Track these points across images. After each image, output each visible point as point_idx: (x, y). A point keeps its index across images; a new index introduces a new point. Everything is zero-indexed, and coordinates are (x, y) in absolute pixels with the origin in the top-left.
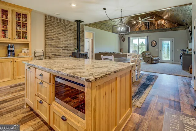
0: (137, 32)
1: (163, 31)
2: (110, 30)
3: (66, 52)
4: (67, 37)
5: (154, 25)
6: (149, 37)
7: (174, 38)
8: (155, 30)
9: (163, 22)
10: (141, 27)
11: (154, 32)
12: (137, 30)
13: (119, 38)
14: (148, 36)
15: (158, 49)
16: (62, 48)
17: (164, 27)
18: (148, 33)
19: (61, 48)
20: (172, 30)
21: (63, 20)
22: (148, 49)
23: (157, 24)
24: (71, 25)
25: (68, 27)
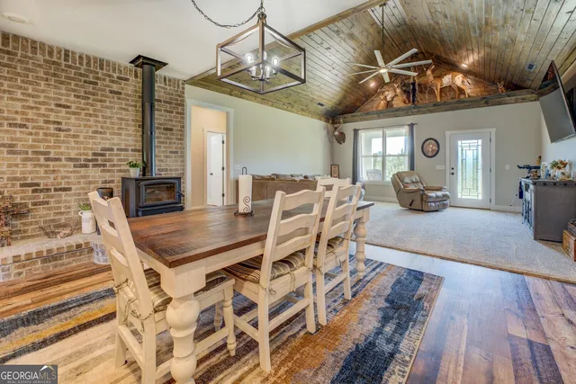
0: (380, 114)
1: (457, 108)
2: (293, 107)
3: (94, 177)
4: (100, 119)
5: (432, 92)
6: (415, 127)
7: (494, 129)
8: (435, 105)
9: (459, 79)
10: (393, 98)
11: (430, 112)
12: (380, 108)
13: (328, 132)
14: (411, 126)
15: (445, 165)
16: (77, 160)
17: (462, 97)
18: (413, 114)
19: (70, 159)
20: (487, 104)
21: (81, 57)
22: (412, 167)
23: (439, 87)
24: (119, 78)
25: (107, 83)
